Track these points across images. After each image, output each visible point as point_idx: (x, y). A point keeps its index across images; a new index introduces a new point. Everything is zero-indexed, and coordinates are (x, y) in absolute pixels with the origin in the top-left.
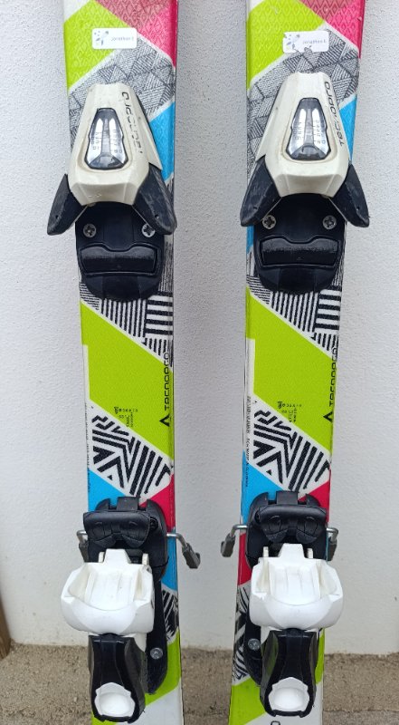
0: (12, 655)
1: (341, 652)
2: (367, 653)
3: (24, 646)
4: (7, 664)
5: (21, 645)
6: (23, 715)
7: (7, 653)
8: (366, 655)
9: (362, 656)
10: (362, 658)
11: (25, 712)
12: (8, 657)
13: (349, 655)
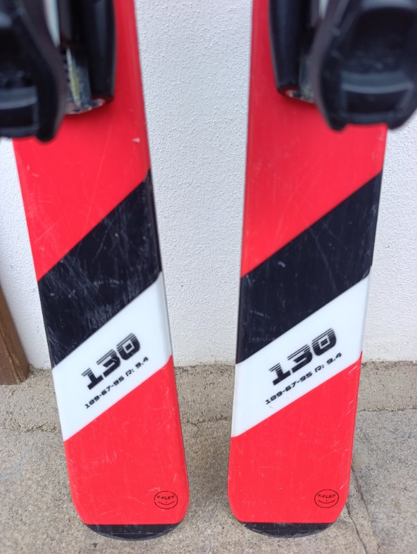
0: (32, 380)
1: (374, 360)
2: (401, 360)
3: (44, 371)
4: (27, 386)
5: (41, 370)
6: (43, 430)
7: (27, 377)
8: (399, 362)
9: (396, 363)
10: (395, 364)
11: (44, 428)
12: (27, 381)
13: (383, 362)
